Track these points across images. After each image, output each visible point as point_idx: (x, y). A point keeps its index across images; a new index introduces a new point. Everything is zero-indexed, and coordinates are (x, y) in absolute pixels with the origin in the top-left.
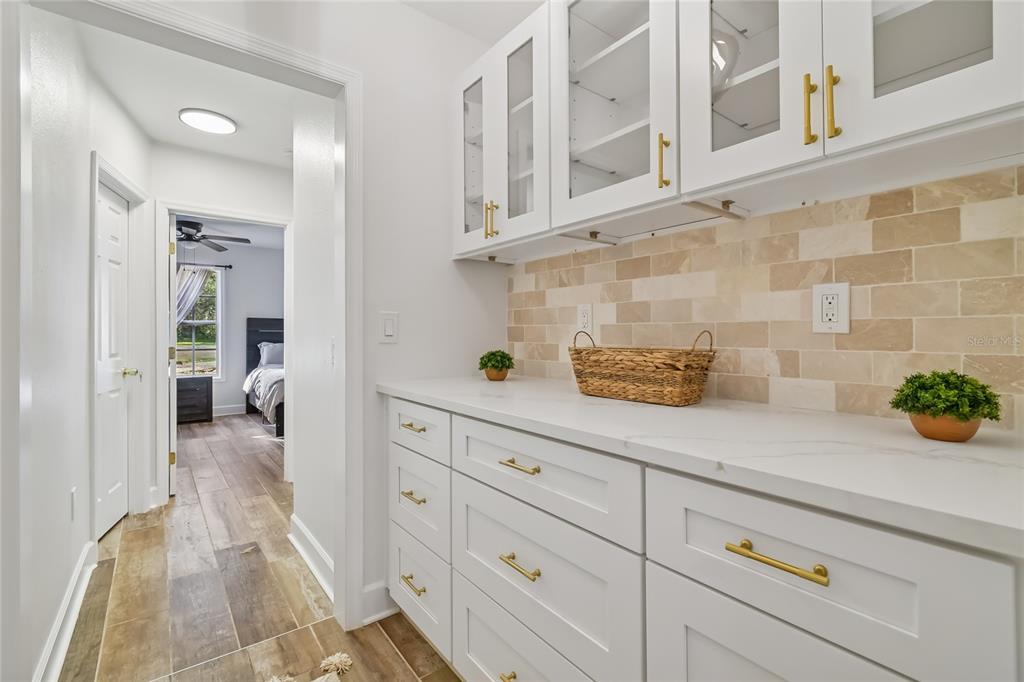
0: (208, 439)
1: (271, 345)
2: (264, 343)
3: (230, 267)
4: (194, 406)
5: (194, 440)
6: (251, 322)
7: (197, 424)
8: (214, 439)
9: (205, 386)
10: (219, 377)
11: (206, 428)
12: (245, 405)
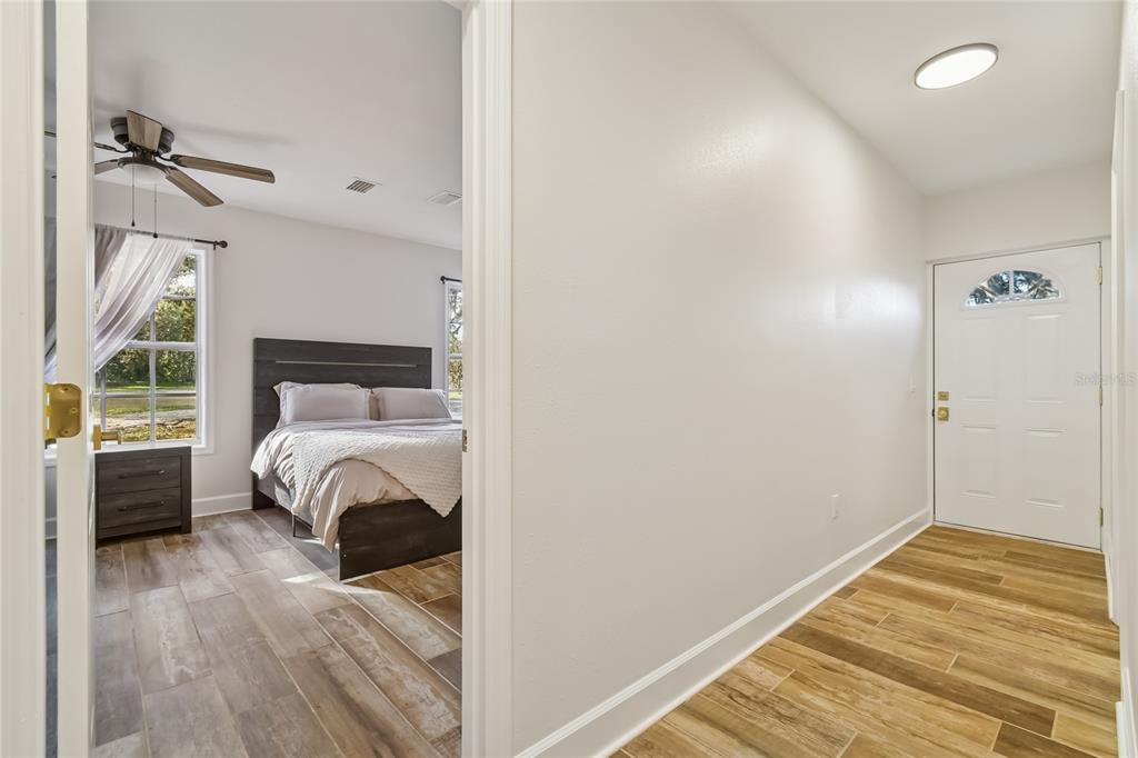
0: (186, 588)
1: (300, 387)
2: (284, 384)
3: (224, 244)
4: (155, 505)
5: (155, 594)
6: (261, 346)
7: (159, 541)
8: (203, 588)
9: (176, 465)
10: (203, 445)
11: (180, 550)
12: (249, 494)
